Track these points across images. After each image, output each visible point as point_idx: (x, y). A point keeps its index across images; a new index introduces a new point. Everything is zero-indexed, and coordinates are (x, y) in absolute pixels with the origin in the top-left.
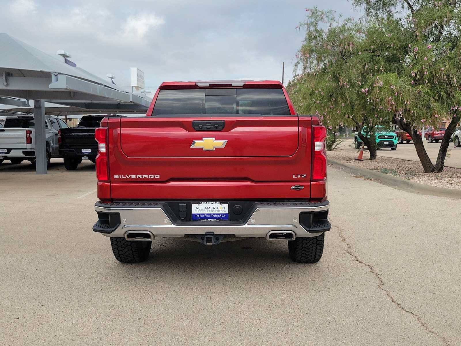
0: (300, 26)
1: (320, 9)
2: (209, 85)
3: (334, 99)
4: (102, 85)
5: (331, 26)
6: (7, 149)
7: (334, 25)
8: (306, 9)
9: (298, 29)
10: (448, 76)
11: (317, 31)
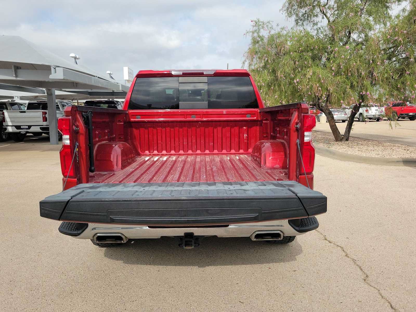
0: (246, 33)
1: (261, 20)
2: (183, 73)
3: (272, 88)
4: (96, 77)
5: (270, 33)
6: (28, 126)
7: (273, 32)
8: (251, 21)
9: (245, 36)
10: (358, 70)
11: (259, 37)
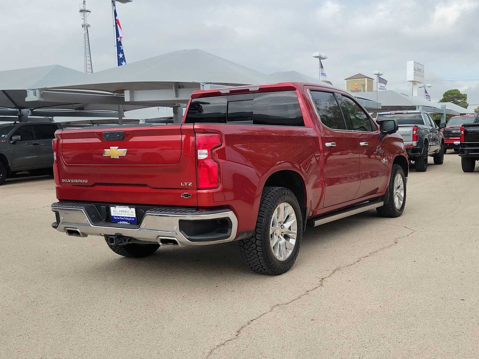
2: (230, 91)
